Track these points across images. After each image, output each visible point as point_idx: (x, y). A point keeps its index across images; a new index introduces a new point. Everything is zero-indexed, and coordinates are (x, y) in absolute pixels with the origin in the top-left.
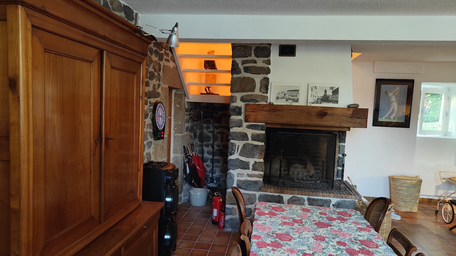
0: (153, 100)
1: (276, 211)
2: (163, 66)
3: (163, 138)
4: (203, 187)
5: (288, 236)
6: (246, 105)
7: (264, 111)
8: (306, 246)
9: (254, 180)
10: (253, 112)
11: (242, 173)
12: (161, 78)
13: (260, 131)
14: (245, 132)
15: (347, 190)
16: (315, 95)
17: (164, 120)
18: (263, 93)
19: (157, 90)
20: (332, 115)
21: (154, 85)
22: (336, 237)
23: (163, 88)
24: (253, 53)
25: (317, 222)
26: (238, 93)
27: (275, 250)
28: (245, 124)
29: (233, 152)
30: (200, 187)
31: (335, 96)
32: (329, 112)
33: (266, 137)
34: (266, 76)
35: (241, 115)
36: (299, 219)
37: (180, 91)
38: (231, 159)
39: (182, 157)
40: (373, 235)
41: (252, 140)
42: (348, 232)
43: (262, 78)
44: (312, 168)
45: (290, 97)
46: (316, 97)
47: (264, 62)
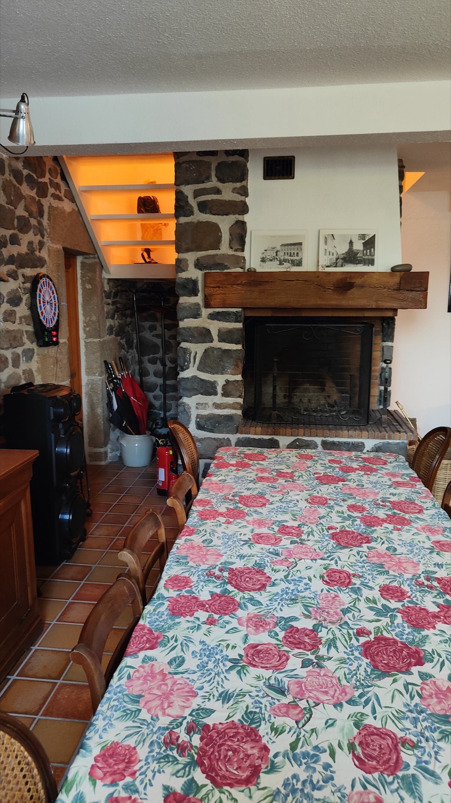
0: (30, 272)
1: (251, 460)
2: (49, 207)
3: (56, 343)
4: (144, 433)
5: (261, 500)
6: (206, 275)
7: (238, 285)
8: (290, 514)
9: (226, 414)
10: (219, 287)
11: (204, 402)
12: (46, 231)
13: (233, 324)
14: (205, 327)
15: (393, 425)
16: (332, 251)
17: (55, 310)
18: (236, 250)
19: (37, 253)
20: (362, 286)
21: (30, 243)
22: (350, 498)
23: (51, 249)
24: (213, 173)
25: (321, 475)
26: (191, 253)
27: (231, 522)
28: (205, 312)
29: (186, 364)
30: (138, 433)
31: (368, 251)
32: (358, 281)
33: (244, 335)
34: (240, 218)
35: (197, 295)
36: (290, 471)
37: (90, 258)
38: (183, 379)
39: (103, 382)
40: (419, 493)
41: (219, 341)
42: (374, 489)
43: (233, 222)
44: (334, 389)
45: (286, 257)
46: (333, 255)
47: (234, 190)
